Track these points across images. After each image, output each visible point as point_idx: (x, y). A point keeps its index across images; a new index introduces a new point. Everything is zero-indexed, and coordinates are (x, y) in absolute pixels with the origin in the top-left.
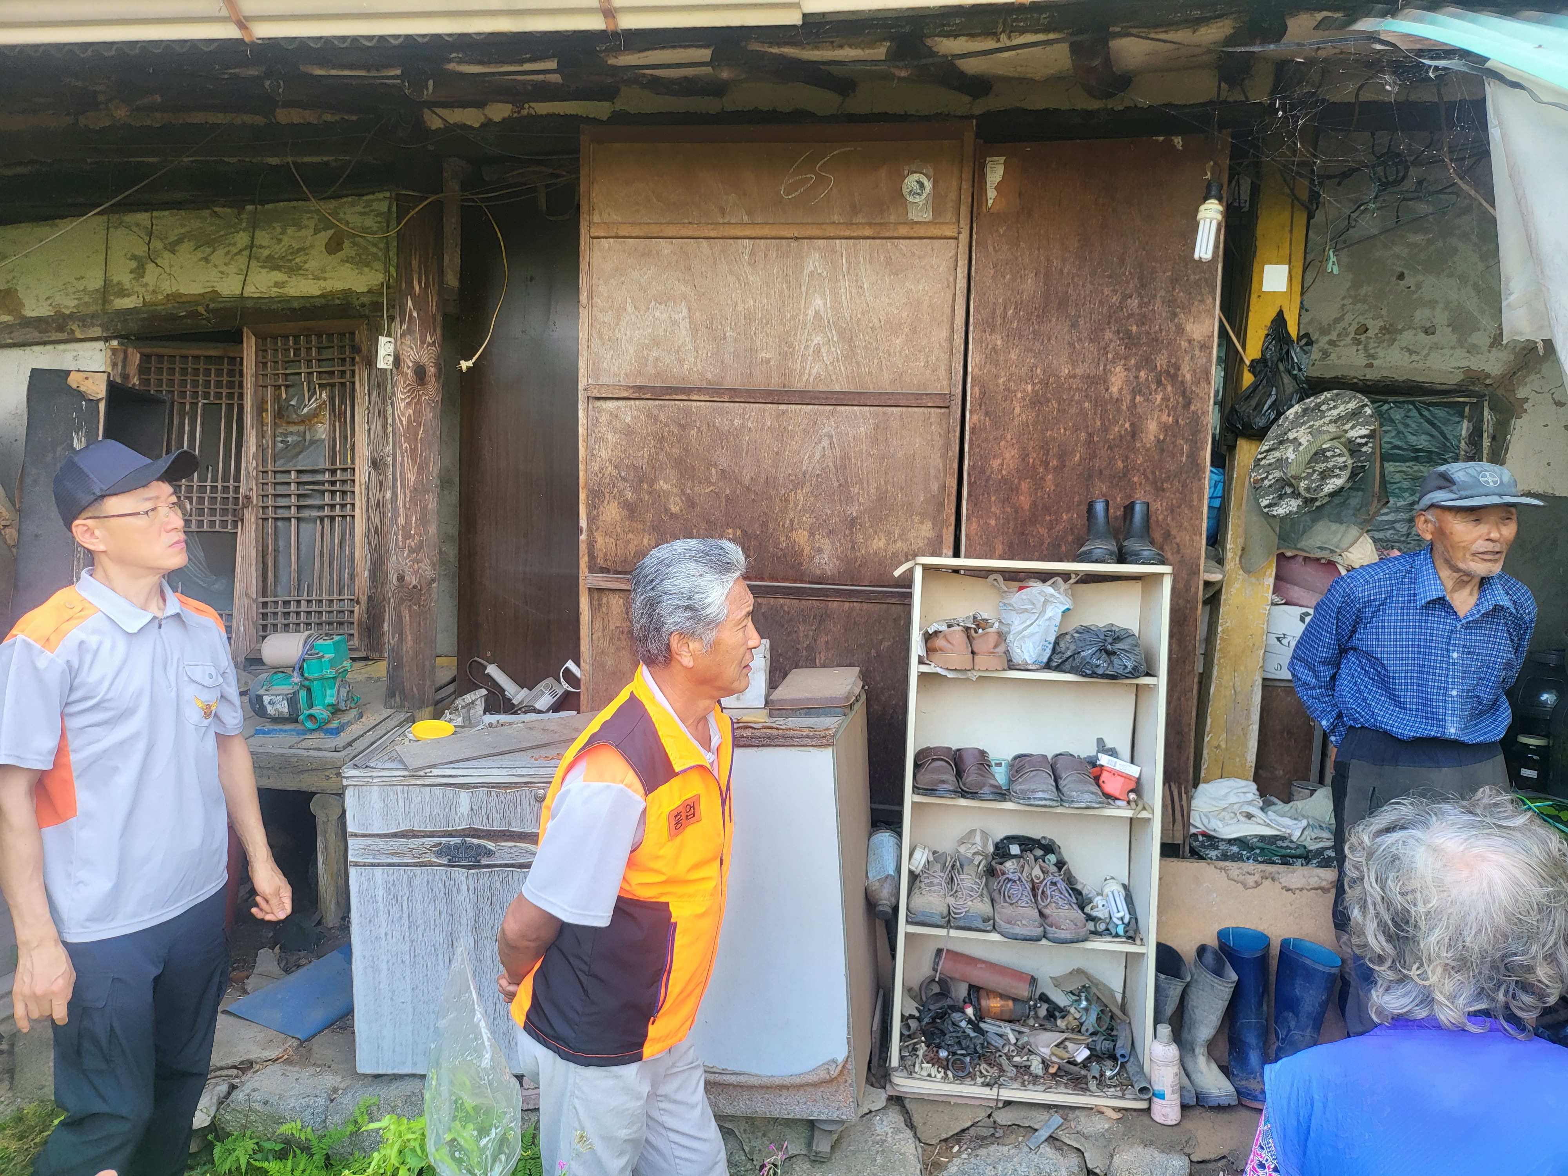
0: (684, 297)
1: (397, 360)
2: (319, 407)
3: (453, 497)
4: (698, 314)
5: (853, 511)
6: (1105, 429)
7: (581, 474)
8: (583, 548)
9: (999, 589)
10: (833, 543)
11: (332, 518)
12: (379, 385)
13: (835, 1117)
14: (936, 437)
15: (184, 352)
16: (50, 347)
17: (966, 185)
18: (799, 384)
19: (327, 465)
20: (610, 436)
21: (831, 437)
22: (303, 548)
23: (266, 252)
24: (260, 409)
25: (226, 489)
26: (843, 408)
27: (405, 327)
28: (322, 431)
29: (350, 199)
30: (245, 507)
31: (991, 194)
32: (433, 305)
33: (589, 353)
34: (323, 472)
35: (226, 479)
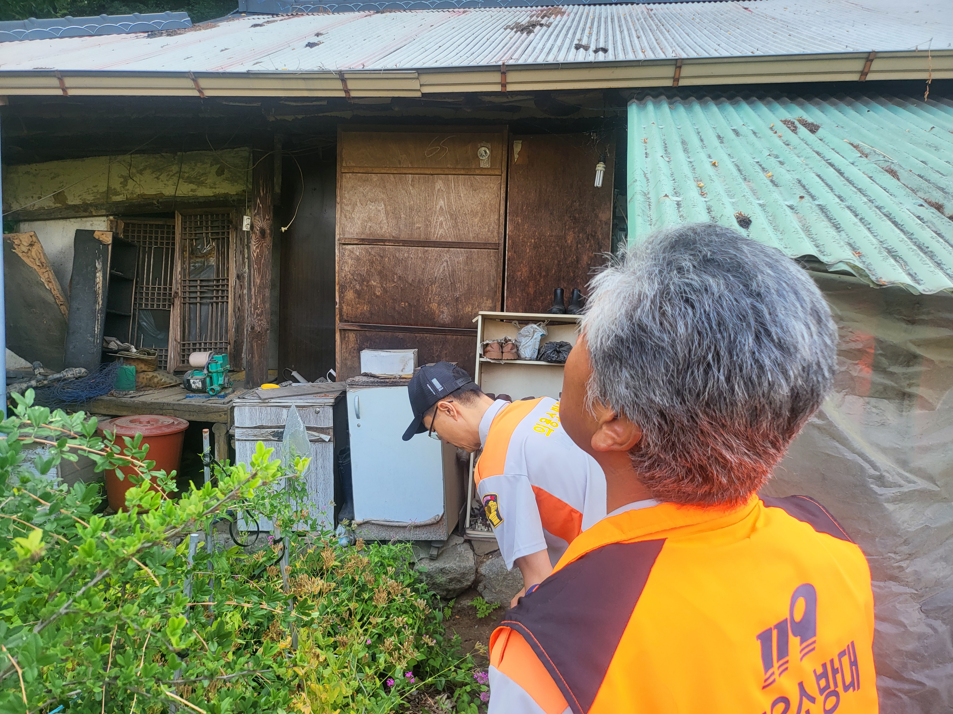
0: (383, 199)
1: (252, 227)
2: (211, 249)
3: (277, 293)
4: (389, 207)
5: (457, 294)
6: (566, 259)
7: (337, 278)
8: (337, 311)
9: (517, 327)
10: (448, 309)
11: (217, 303)
12: (241, 239)
13: (438, 539)
14: (493, 262)
15: (146, 222)
16: (79, 219)
17: (505, 153)
18: (433, 239)
19: (215, 278)
20: (350, 261)
21: (447, 262)
22: (203, 317)
23: (186, 175)
24: (183, 250)
25: (165, 289)
26: (452, 249)
27: (256, 211)
28: (212, 261)
29: (228, 150)
30: (175, 297)
31: (516, 156)
32: (269, 201)
33: (341, 224)
34: (213, 281)
35: (165, 284)
